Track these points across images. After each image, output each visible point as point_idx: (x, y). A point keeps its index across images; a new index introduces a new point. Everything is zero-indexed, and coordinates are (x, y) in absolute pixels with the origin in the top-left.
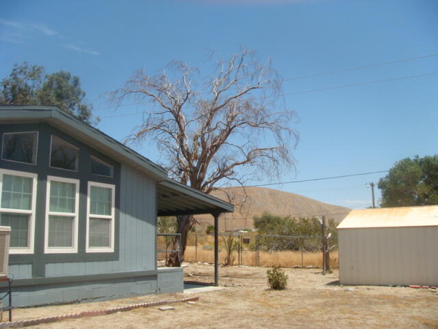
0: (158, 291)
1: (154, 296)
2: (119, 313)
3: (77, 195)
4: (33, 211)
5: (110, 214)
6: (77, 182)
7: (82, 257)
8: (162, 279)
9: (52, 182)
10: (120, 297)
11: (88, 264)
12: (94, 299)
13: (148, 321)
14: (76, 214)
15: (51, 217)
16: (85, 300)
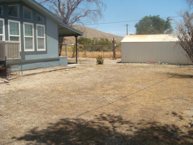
0: (60, 65)
1: (59, 67)
2: (53, 71)
3: (33, 29)
4: (20, 36)
6: (33, 24)
7: (36, 53)
8: (61, 61)
9: (25, 24)
10: (49, 67)
11: (38, 55)
12: (41, 68)
13: (65, 73)
14: (33, 37)
15: (25, 38)
16: (38, 68)
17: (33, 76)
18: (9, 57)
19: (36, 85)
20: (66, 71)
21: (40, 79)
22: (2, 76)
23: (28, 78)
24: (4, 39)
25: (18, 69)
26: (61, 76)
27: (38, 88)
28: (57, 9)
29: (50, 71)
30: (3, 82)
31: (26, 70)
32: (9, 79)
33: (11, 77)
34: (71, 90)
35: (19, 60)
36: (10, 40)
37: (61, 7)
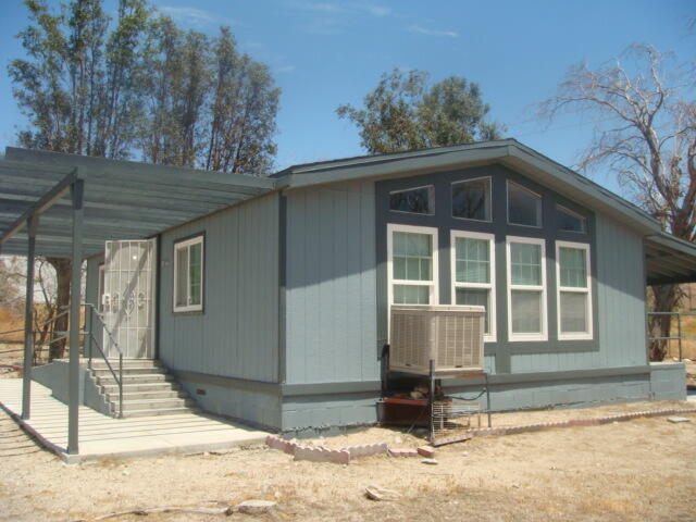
0: (651, 397)
1: (648, 404)
3: (544, 261)
4: (492, 285)
5: (585, 285)
6: (542, 242)
7: (553, 347)
8: (657, 380)
9: (512, 244)
10: (603, 403)
11: (562, 356)
12: (570, 405)
13: (663, 435)
14: (543, 287)
15: (513, 292)
16: (560, 405)
17: (529, 438)
18: (442, 364)
19: (531, 475)
20: (673, 422)
21: (553, 450)
22: (416, 427)
23: (509, 445)
24: (434, 300)
25: (476, 408)
26: (646, 443)
27: (534, 490)
28: (649, 179)
29: (602, 422)
30: (415, 451)
31: (513, 411)
32: (438, 442)
33: (445, 435)
34: (666, 514)
35: (481, 374)
36: (458, 302)
37: (664, 171)
